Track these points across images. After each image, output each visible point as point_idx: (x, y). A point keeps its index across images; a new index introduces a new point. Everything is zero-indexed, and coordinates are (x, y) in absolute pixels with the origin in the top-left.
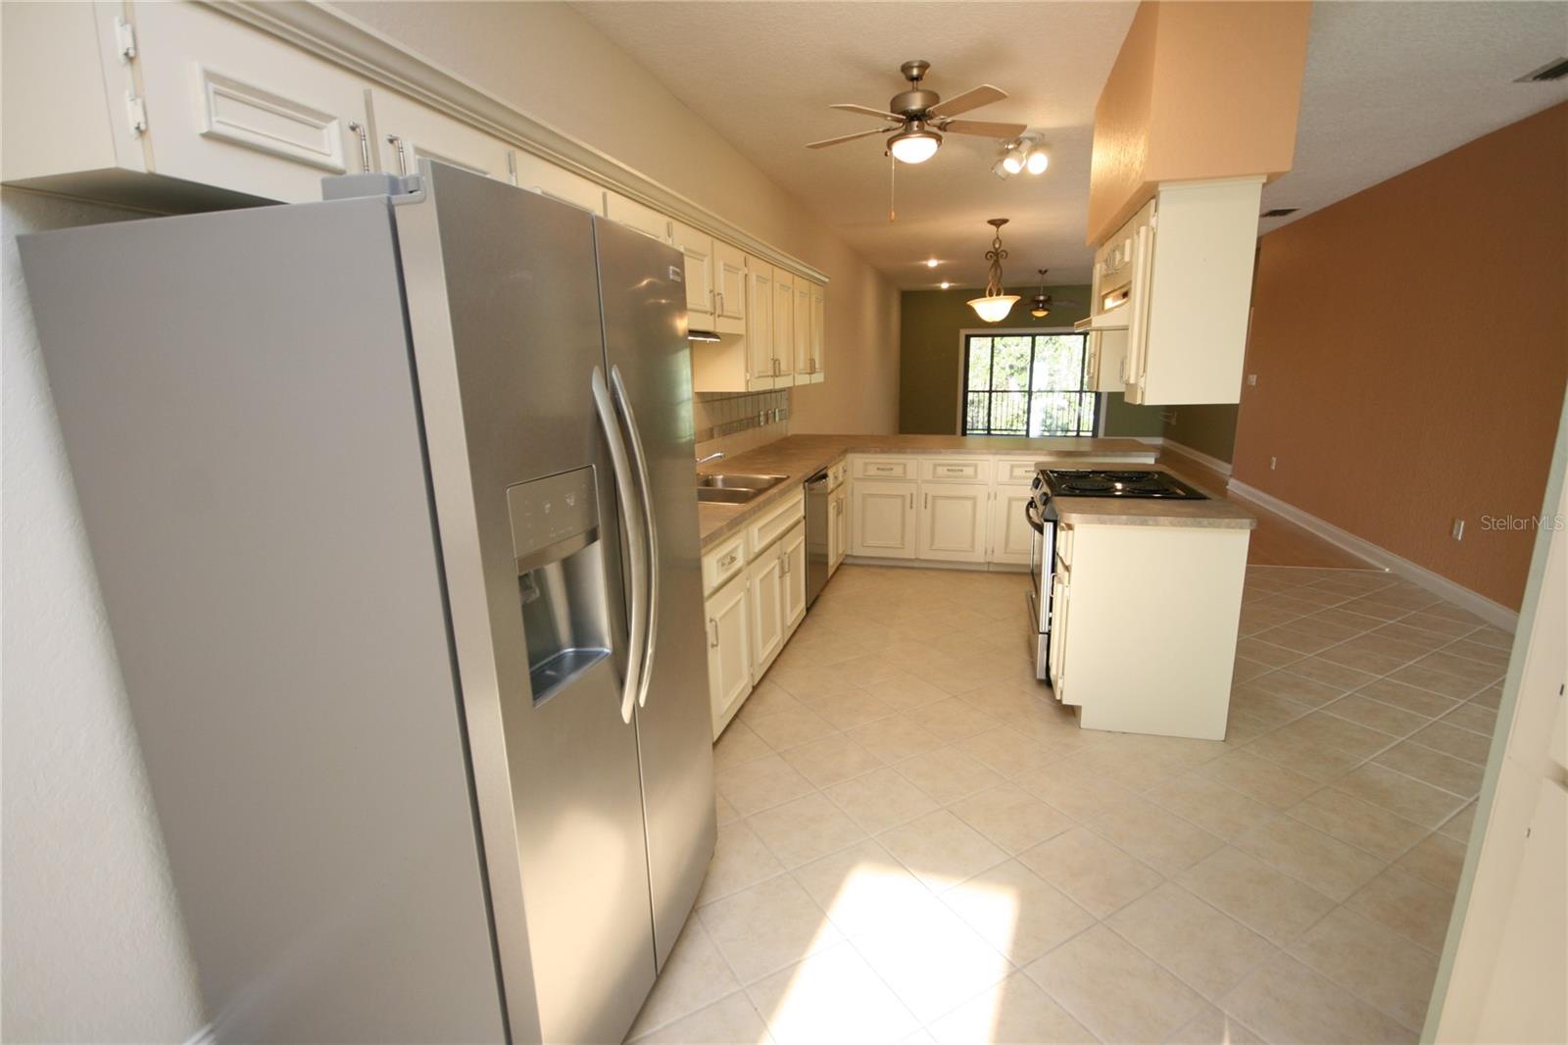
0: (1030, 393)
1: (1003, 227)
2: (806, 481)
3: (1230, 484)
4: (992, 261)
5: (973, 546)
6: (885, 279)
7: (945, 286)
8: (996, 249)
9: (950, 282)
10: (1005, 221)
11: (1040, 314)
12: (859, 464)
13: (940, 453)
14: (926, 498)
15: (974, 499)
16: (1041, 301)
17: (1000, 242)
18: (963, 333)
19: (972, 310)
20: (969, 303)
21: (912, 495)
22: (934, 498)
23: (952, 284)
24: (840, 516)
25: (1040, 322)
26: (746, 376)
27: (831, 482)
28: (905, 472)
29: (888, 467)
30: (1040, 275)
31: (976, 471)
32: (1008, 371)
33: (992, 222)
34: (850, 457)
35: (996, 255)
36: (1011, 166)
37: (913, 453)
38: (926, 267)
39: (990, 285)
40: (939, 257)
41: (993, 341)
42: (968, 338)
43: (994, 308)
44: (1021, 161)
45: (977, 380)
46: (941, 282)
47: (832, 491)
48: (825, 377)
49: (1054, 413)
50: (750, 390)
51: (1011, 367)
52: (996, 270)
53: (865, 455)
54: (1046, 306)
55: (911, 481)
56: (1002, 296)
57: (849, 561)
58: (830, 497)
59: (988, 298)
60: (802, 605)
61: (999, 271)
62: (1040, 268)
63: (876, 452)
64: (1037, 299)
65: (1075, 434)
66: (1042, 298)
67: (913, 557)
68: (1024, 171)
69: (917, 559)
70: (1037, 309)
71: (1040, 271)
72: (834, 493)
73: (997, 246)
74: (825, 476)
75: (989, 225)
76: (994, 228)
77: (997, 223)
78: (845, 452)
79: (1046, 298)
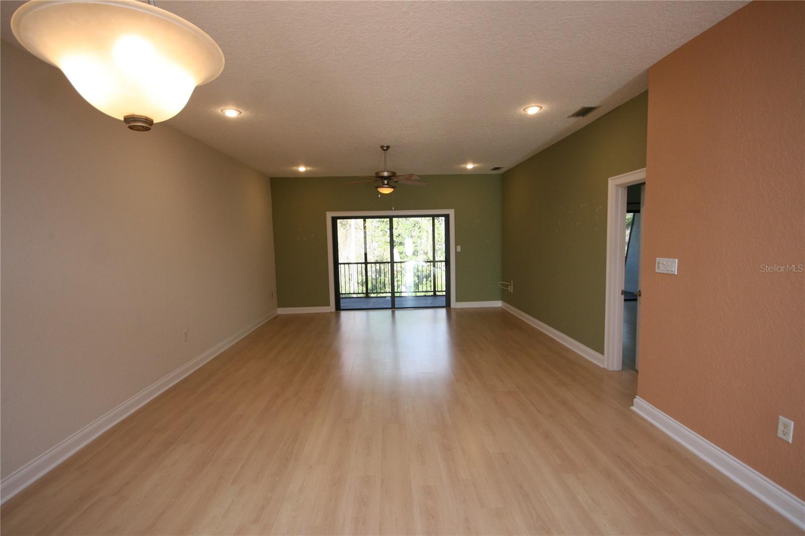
0: (392, 263)
7: (302, 169)
9: (308, 164)
11: (387, 191)
16: (386, 178)
18: (329, 215)
23: (308, 168)
42: (334, 220)
45: (349, 254)
46: (298, 164)
54: (391, 183)
62: (381, 144)
64: (381, 174)
65: (432, 293)
66: (386, 175)
70: (383, 185)
71: (382, 147)
79: (390, 174)
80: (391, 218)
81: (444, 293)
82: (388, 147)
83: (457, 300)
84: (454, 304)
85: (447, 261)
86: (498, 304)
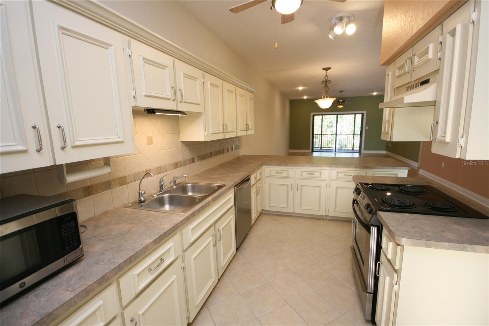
0: (336, 134)
1: (329, 71)
2: (236, 186)
3: (420, 171)
4: (325, 84)
5: (319, 208)
6: (284, 95)
7: (305, 97)
8: (326, 80)
9: (307, 96)
10: (329, 68)
11: (341, 107)
12: (268, 170)
13: (304, 166)
14: (298, 186)
15: (320, 187)
16: (341, 102)
17: (328, 77)
18: (312, 114)
19: (316, 104)
20: (315, 101)
21: (291, 184)
22: (301, 186)
23: (308, 97)
24: (259, 195)
25: (341, 110)
26: (204, 134)
27: (252, 181)
28: (288, 174)
29: (281, 172)
30: (340, 93)
31: (321, 175)
32: (326, 127)
33: (324, 69)
34: (264, 167)
35: (326, 82)
36: (338, 30)
37: (291, 166)
38: (298, 90)
39: (324, 94)
40: (303, 86)
41: (322, 116)
42: (314, 116)
43: (325, 103)
44: (343, 27)
45: (317, 130)
46: (304, 96)
47: (253, 185)
48: (254, 132)
49: (342, 141)
50: (207, 140)
51: (328, 126)
52: (326, 88)
53: (270, 167)
54: (343, 104)
55: (292, 178)
56: (329, 98)
57: (264, 212)
58: (252, 189)
59: (323, 99)
60: (233, 249)
61: (327, 88)
62: (340, 90)
63: (275, 165)
64: (339, 101)
65: (352, 149)
66: (341, 101)
67: (292, 212)
68: (344, 34)
69: (294, 213)
70: (339, 105)
71: (340, 91)
72: (255, 185)
73: (326, 78)
74: (248, 180)
75: (323, 70)
76: (325, 71)
77: (326, 69)
78: (262, 165)
79: (343, 101)
80: (337, 115)
81: (358, 149)
82: (342, 91)
83: (365, 150)
84: (363, 151)
85: (361, 134)
86: (384, 152)
